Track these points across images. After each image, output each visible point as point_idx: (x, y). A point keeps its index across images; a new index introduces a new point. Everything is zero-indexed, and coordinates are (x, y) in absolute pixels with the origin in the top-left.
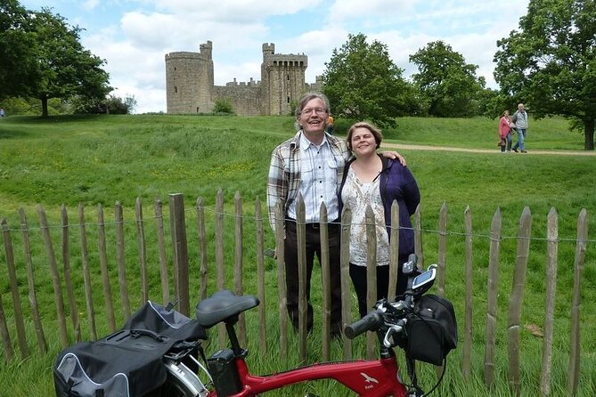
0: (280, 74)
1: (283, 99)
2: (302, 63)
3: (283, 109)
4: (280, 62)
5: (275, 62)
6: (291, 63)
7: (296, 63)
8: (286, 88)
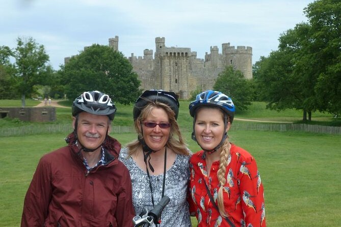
0: (170, 61)
1: (172, 80)
2: (186, 53)
3: (172, 88)
4: (171, 53)
5: (167, 53)
6: (179, 53)
7: (182, 53)
8: (175, 72)
